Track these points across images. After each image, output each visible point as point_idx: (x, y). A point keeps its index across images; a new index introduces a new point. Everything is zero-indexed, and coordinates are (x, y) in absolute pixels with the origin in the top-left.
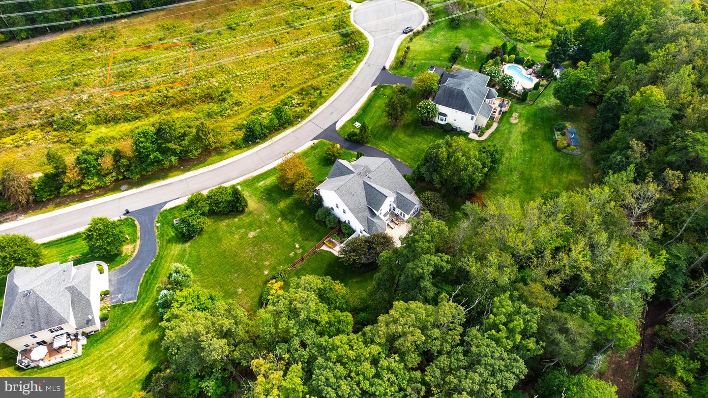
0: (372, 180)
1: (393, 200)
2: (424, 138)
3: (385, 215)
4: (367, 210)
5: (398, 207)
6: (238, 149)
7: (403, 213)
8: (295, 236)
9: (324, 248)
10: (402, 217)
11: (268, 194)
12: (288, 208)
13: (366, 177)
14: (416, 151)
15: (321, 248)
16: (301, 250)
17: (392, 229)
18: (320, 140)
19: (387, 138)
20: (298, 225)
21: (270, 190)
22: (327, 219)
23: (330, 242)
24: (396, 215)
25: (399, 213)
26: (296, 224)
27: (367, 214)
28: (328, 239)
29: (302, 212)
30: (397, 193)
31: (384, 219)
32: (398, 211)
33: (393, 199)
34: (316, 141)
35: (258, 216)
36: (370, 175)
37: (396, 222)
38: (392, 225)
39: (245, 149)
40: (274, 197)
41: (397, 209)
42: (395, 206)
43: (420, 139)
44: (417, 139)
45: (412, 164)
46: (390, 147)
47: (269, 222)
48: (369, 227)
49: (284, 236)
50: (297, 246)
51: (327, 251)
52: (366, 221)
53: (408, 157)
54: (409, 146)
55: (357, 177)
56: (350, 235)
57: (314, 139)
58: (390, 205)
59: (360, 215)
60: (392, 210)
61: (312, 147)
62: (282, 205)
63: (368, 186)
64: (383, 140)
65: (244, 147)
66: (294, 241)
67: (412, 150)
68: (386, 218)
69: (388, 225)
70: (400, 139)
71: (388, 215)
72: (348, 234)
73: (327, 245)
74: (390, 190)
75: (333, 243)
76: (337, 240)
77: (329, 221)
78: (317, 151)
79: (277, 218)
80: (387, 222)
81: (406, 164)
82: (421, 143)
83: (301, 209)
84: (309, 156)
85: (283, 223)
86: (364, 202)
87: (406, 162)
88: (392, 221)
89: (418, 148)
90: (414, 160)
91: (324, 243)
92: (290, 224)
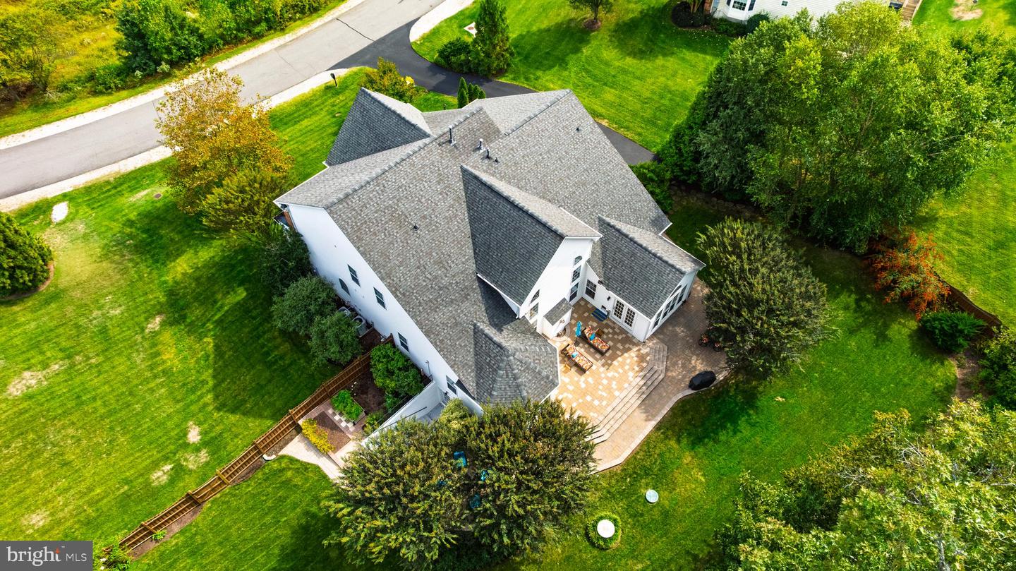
0: (502, 168)
1: (586, 256)
2: (683, 59)
3: (552, 316)
4: (477, 295)
5: (606, 282)
6: (101, 93)
7: (627, 306)
8: (193, 390)
9: (296, 449)
10: (621, 321)
11: (146, 231)
12: (197, 279)
13: (476, 156)
14: (662, 97)
15: (283, 452)
16: (204, 456)
17: (582, 370)
18: (355, 69)
19: (562, 62)
20: (217, 347)
21: (158, 217)
22: (314, 330)
23: (323, 421)
24: (599, 315)
25: (610, 306)
26: (209, 341)
27: (475, 312)
28: (315, 413)
29: (241, 294)
30: (604, 226)
31: (551, 330)
32: (605, 299)
33: (586, 250)
34: (342, 73)
35: (83, 308)
36: (494, 148)
37: (596, 342)
38: (580, 354)
39: (124, 93)
40: (165, 240)
41: (602, 292)
42: (595, 279)
43: (671, 63)
44: (660, 61)
45: (650, 137)
46: (577, 86)
47: (113, 332)
48: (479, 369)
49: (152, 391)
50: (194, 436)
51: (306, 467)
52: (468, 344)
53: (635, 114)
54: (636, 82)
55: (436, 151)
56: (402, 398)
57: (340, 65)
58: (576, 274)
59: (441, 316)
60: (581, 293)
61: (328, 88)
62: (182, 267)
63: (483, 193)
64: (551, 67)
65: (118, 89)
66: (187, 415)
67: (648, 94)
68: (559, 327)
69: (565, 354)
70: (607, 64)
71: (567, 317)
72: (396, 394)
73: (306, 438)
74: (576, 212)
75: (334, 427)
76: (350, 417)
77: (322, 334)
78: (341, 97)
79: (150, 316)
80: (558, 344)
81: (629, 135)
82: (674, 74)
83: (241, 284)
84: (315, 113)
85: (167, 336)
86: (462, 260)
87: (627, 128)
88: (583, 339)
89: (666, 88)
90: (655, 124)
91: (299, 429)
92: (189, 341)
